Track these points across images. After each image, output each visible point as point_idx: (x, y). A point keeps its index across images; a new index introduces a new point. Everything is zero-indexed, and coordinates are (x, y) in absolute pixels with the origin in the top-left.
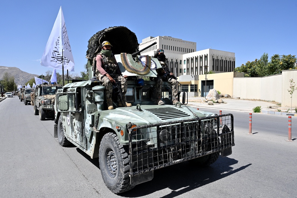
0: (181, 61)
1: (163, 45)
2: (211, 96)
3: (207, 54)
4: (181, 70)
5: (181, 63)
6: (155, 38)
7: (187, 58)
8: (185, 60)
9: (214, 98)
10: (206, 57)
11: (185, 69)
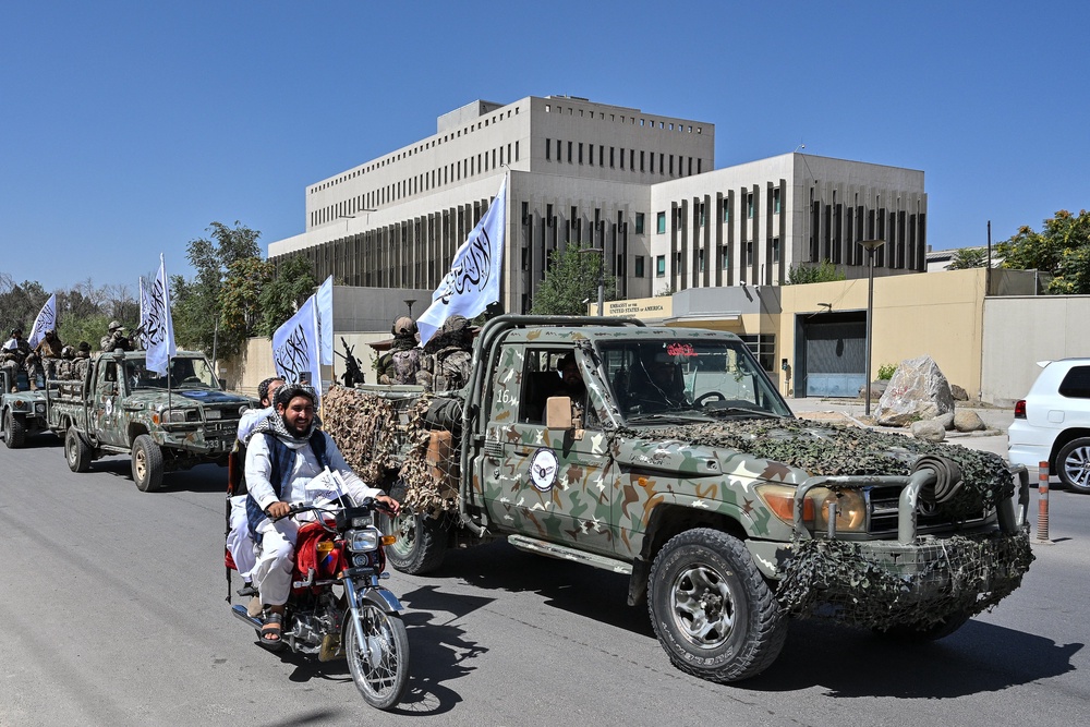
0: (641, 217)
1: (548, 141)
2: (912, 395)
3: (783, 182)
4: (640, 261)
5: (640, 229)
6: (512, 107)
7: (674, 204)
8: (661, 215)
9: (929, 403)
10: (776, 194)
11: (661, 258)
